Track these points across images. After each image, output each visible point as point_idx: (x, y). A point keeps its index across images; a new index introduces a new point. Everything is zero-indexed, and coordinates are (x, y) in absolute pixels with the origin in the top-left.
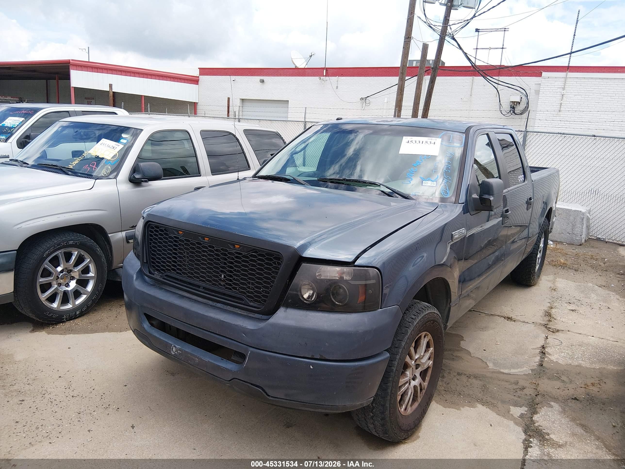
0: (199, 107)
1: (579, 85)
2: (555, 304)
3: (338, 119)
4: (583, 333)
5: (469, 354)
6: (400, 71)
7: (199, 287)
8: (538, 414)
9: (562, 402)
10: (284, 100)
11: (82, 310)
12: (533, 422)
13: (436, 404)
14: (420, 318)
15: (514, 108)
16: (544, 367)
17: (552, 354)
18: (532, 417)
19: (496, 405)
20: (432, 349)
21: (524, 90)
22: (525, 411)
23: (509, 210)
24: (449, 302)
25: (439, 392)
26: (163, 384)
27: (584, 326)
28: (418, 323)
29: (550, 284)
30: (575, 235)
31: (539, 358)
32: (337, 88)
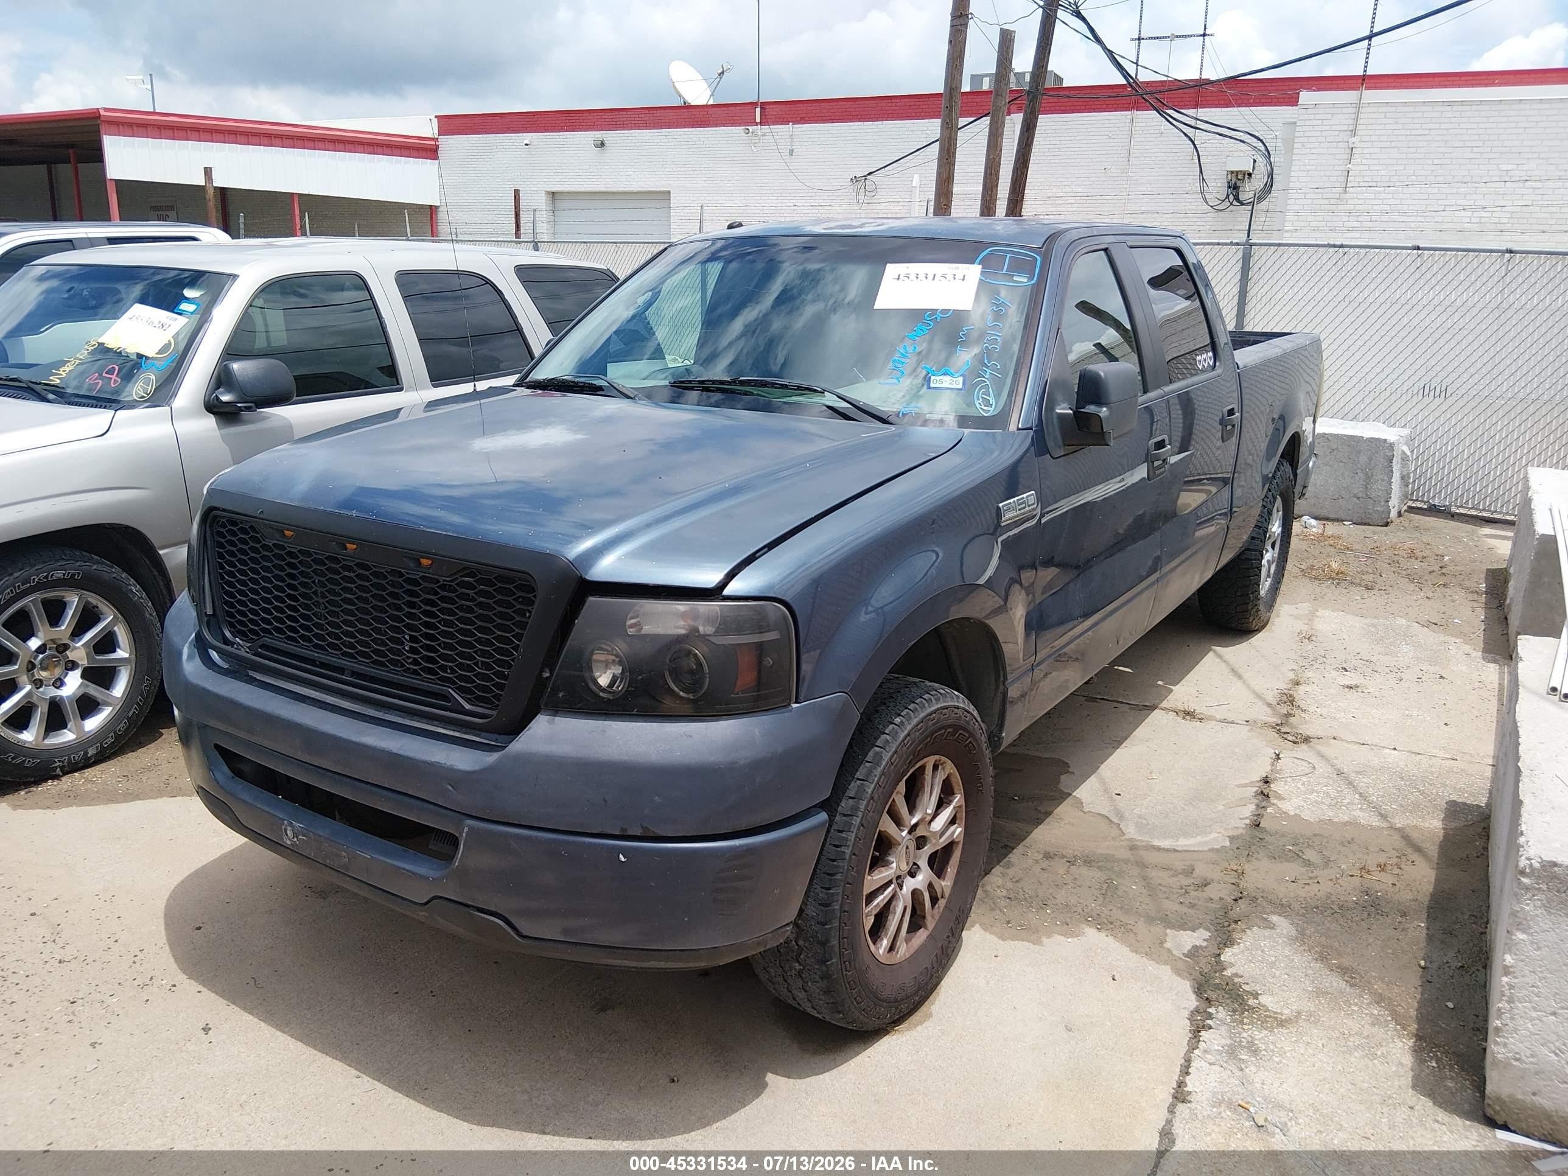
0: (442, 216)
1: (1391, 121)
2: (1309, 674)
3: (730, 227)
4: (1370, 743)
5: (1077, 807)
6: (944, 102)
7: (341, 670)
8: (1236, 947)
9: (1298, 914)
10: (658, 189)
11: (101, 744)
12: (1220, 966)
13: (982, 932)
14: (915, 721)
15: (1236, 188)
16: (1262, 828)
17: (1285, 797)
18: (1219, 955)
19: (1130, 927)
20: (958, 799)
21: (1262, 141)
22: (1204, 940)
23: (1167, 442)
24: (1002, 679)
25: (994, 903)
26: (295, 920)
27: (1375, 725)
28: (908, 735)
29: (1301, 626)
30: (1371, 502)
31: (1252, 807)
32: (791, 152)
